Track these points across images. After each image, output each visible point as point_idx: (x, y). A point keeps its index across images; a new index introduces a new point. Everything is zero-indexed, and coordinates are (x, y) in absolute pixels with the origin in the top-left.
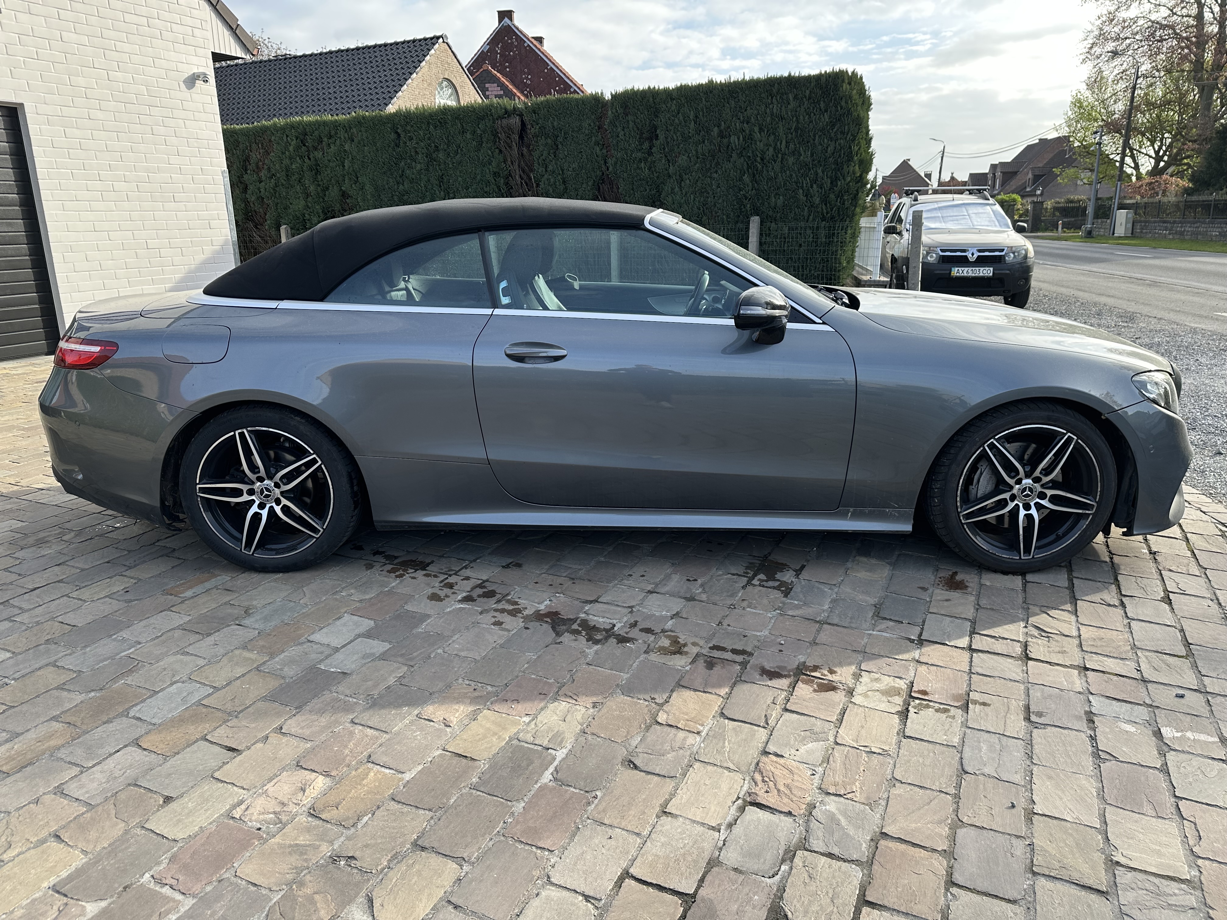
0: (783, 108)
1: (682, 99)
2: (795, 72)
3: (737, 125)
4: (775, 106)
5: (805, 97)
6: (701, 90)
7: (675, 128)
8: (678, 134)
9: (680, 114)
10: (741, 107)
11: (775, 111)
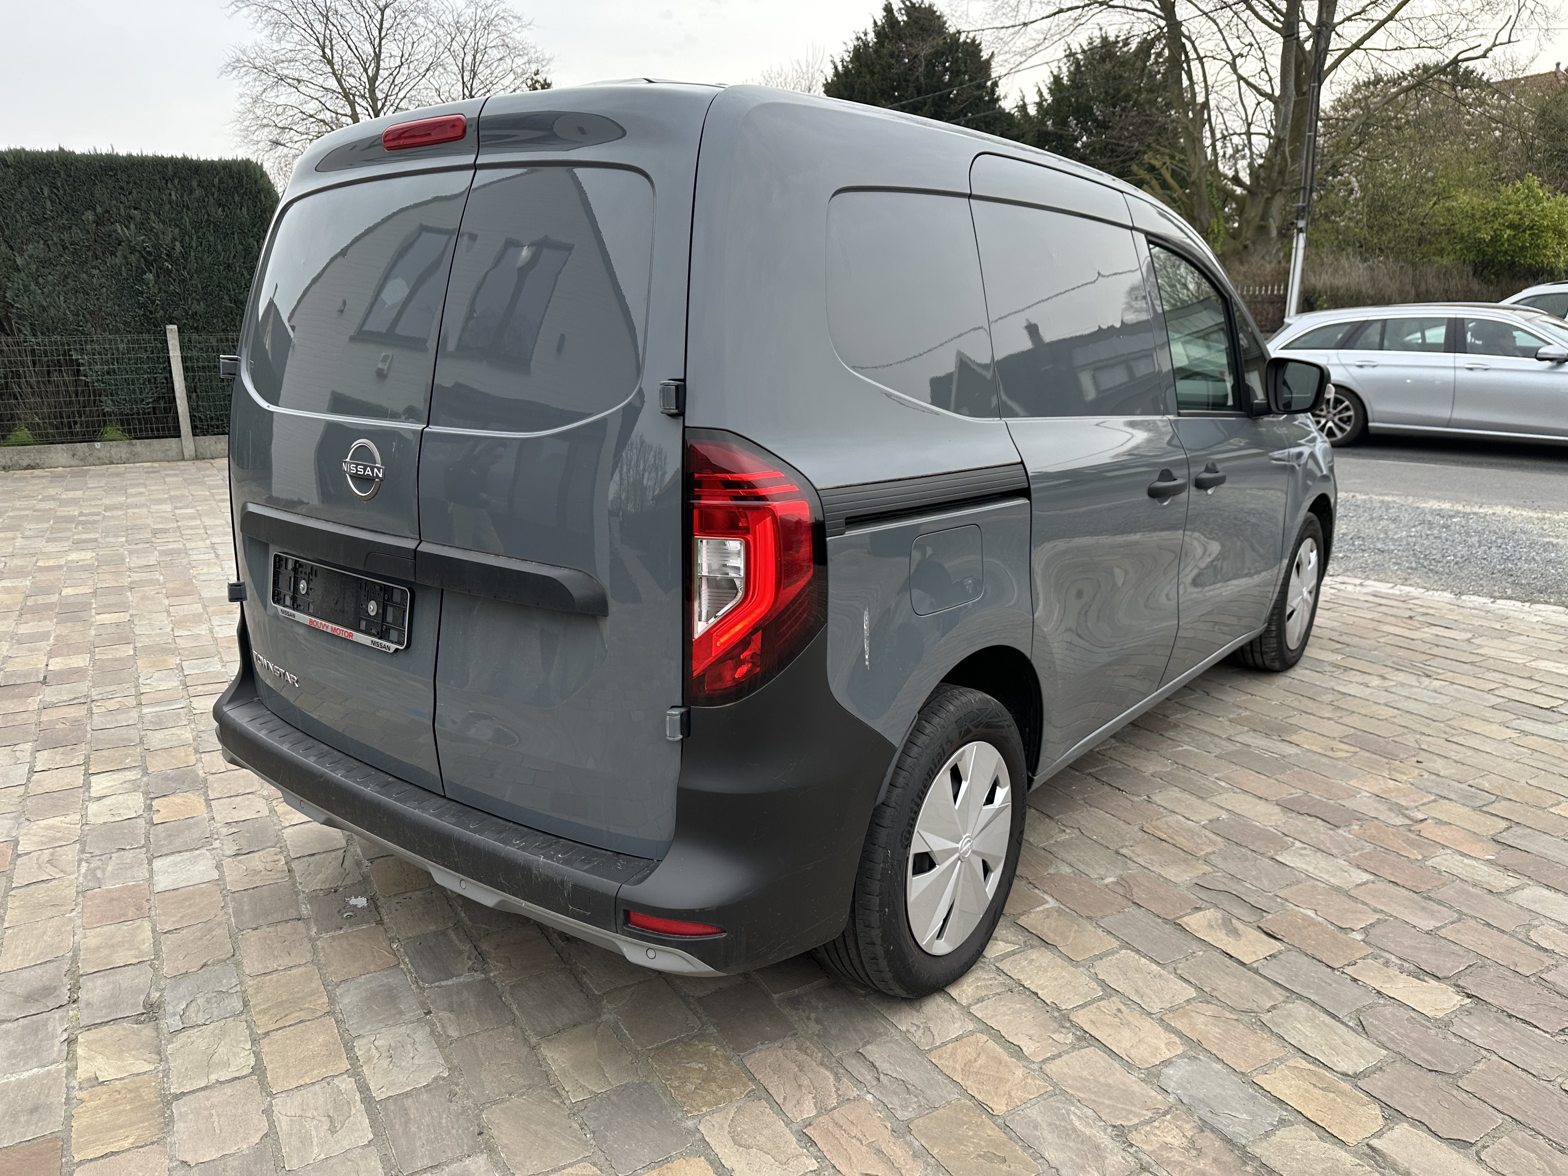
0: (185, 196)
1: (25, 168)
2: (193, 155)
3: (122, 210)
4: (173, 193)
5: (214, 186)
6: (55, 160)
7: (16, 204)
8: (24, 214)
9: (24, 189)
10: (122, 188)
11: (174, 197)
